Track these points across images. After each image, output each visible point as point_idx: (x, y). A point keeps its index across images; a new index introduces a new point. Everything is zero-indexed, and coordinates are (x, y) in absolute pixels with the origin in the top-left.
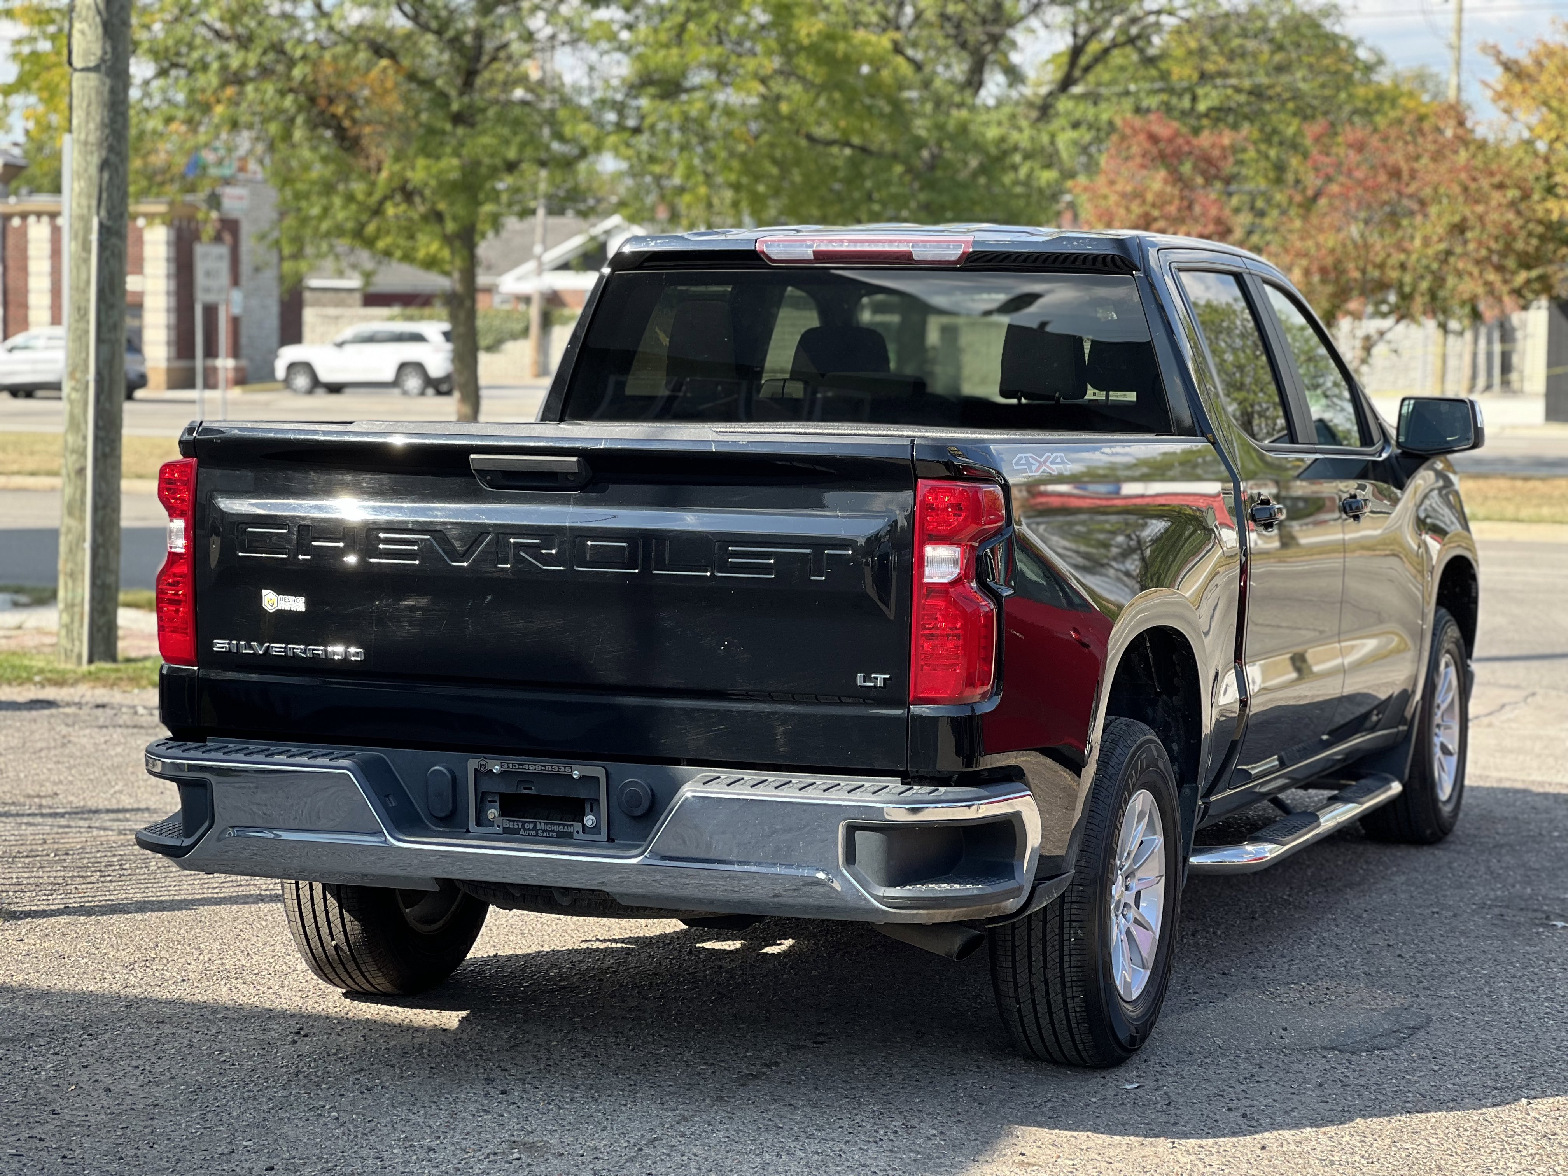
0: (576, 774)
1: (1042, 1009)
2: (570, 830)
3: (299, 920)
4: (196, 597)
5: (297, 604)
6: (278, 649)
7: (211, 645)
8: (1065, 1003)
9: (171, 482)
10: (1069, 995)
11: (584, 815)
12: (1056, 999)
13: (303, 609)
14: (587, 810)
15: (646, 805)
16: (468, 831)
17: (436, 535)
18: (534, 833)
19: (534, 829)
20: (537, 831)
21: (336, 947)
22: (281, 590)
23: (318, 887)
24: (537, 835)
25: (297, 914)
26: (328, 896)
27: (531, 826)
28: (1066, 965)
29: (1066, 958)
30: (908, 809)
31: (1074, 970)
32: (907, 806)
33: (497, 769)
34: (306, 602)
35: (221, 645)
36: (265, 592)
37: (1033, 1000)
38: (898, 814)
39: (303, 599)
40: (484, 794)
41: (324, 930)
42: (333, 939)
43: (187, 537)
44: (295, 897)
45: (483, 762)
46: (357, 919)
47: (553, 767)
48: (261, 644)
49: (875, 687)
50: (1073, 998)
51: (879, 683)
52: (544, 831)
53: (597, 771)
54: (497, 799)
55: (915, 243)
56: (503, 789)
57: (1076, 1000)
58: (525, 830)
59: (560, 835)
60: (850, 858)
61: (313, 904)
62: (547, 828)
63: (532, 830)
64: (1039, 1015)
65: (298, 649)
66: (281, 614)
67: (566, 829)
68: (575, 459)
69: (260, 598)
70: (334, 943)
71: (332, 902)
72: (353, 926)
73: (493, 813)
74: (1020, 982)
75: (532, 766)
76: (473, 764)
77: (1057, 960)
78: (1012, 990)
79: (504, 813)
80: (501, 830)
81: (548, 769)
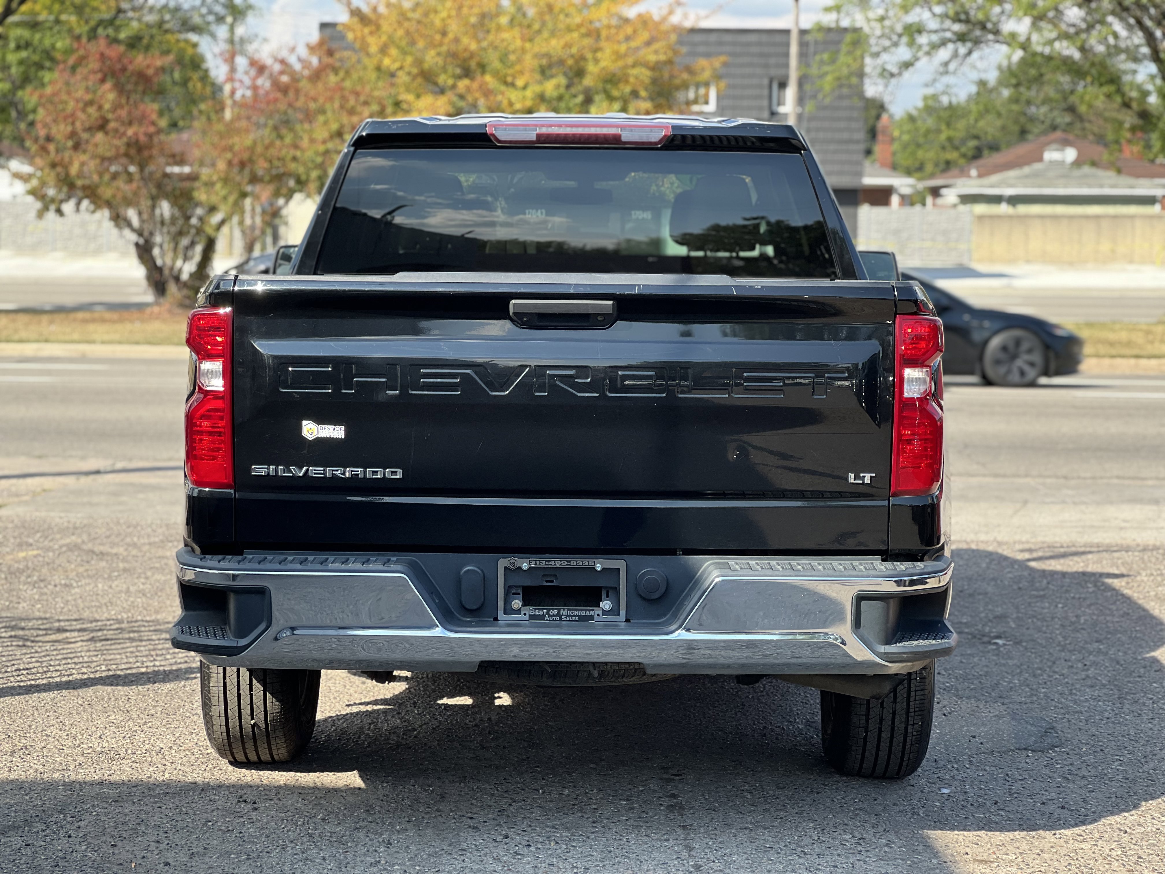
0: (599, 567)
1: (885, 735)
2: (592, 613)
3: (222, 703)
4: (235, 428)
5: (337, 432)
6: (315, 471)
7: (249, 470)
8: (906, 729)
9: (199, 328)
10: (911, 722)
11: (600, 600)
12: (900, 726)
13: (343, 437)
14: (604, 596)
15: (662, 589)
16: (496, 619)
17: (477, 369)
18: (558, 618)
19: (558, 615)
20: (561, 617)
21: (253, 726)
22: (321, 419)
23: (245, 674)
24: (561, 620)
25: (222, 699)
26: (254, 681)
27: (556, 612)
28: (912, 699)
29: (913, 694)
30: (896, 581)
31: (917, 702)
32: (894, 579)
33: (525, 566)
34: (345, 431)
35: (259, 470)
36: (304, 423)
37: (880, 729)
38: (889, 586)
39: (343, 427)
40: (509, 587)
41: (246, 711)
42: (252, 718)
43: (224, 377)
44: (221, 684)
45: (512, 561)
46: (278, 700)
47: (577, 562)
48: (301, 468)
49: (863, 484)
50: (913, 725)
51: (867, 480)
52: (567, 616)
53: (619, 563)
54: (520, 591)
55: (623, 127)
56: (528, 583)
57: (916, 726)
58: (550, 616)
59: (582, 619)
60: (857, 623)
61: (239, 689)
62: (570, 613)
63: (556, 615)
64: (882, 740)
65: (338, 471)
66: (320, 442)
67: (588, 613)
68: (611, 302)
69: (300, 428)
70: (253, 722)
71: (258, 687)
72: (274, 705)
73: (517, 603)
74: (872, 714)
75: (557, 562)
76: (503, 562)
77: (905, 696)
78: (864, 721)
79: (525, 603)
80: (527, 617)
81: (573, 564)
